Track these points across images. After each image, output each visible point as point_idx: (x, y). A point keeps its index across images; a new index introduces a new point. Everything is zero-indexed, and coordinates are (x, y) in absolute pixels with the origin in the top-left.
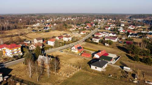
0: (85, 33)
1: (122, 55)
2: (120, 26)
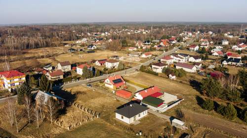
0: (150, 56)
1: (189, 97)
2: (220, 44)
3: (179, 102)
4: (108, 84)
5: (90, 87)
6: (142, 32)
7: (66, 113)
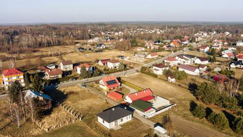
0: (157, 56)
2: (234, 45)
3: (170, 107)
4: (102, 85)
5: (84, 87)
6: (156, 32)
7: (51, 114)
